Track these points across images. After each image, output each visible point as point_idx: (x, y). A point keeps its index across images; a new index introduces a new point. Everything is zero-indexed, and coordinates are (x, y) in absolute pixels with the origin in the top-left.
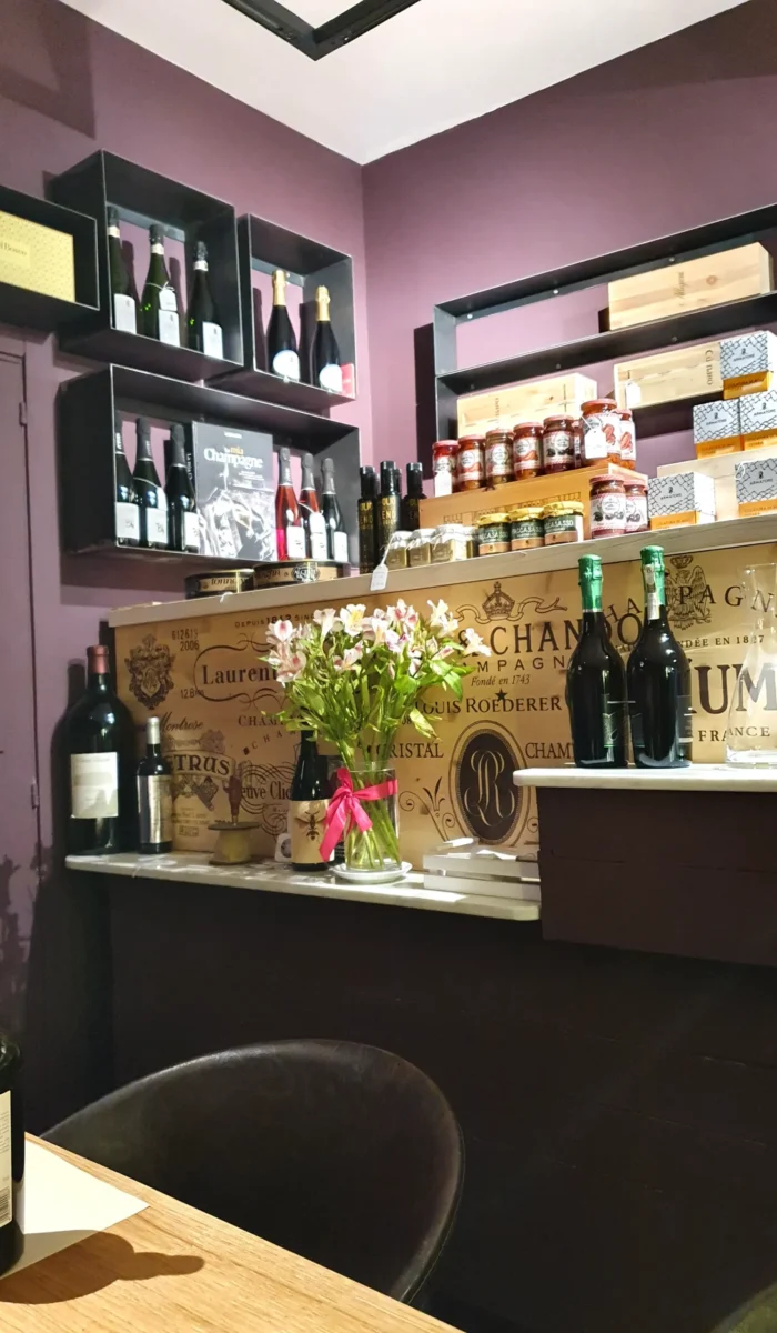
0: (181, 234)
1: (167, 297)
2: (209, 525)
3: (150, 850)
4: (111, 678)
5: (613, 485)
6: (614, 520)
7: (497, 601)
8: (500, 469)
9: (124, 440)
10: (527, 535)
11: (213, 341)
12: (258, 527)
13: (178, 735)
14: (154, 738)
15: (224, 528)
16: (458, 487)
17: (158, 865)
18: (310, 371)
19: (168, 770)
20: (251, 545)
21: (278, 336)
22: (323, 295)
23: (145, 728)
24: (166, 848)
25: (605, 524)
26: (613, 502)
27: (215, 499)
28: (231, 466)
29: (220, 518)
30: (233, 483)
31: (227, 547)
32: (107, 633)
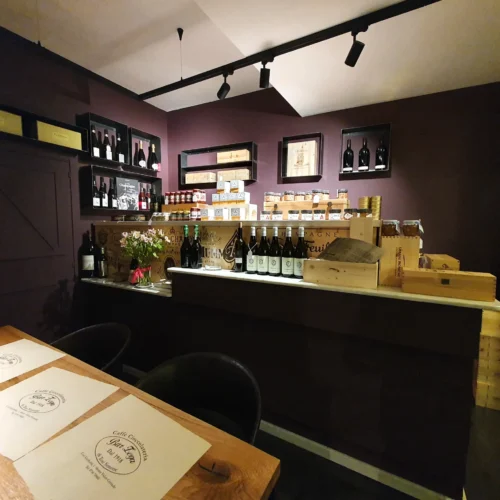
0: (115, 130)
1: (109, 148)
2: (120, 202)
3: (101, 277)
4: (93, 237)
5: (195, 209)
6: (194, 217)
7: (172, 231)
8: (178, 201)
9: (97, 182)
10: (180, 217)
11: (122, 158)
12: (134, 201)
13: (109, 252)
14: (103, 252)
15: (124, 202)
16: (170, 203)
17: (103, 282)
18: (149, 164)
19: (106, 259)
20: (131, 206)
21: (140, 155)
22: (153, 146)
23: (100, 250)
24: (105, 277)
25: (192, 217)
26: (195, 213)
27: (122, 195)
28: (127, 187)
29: (124, 200)
30: (127, 191)
31: (124, 207)
32: (93, 227)
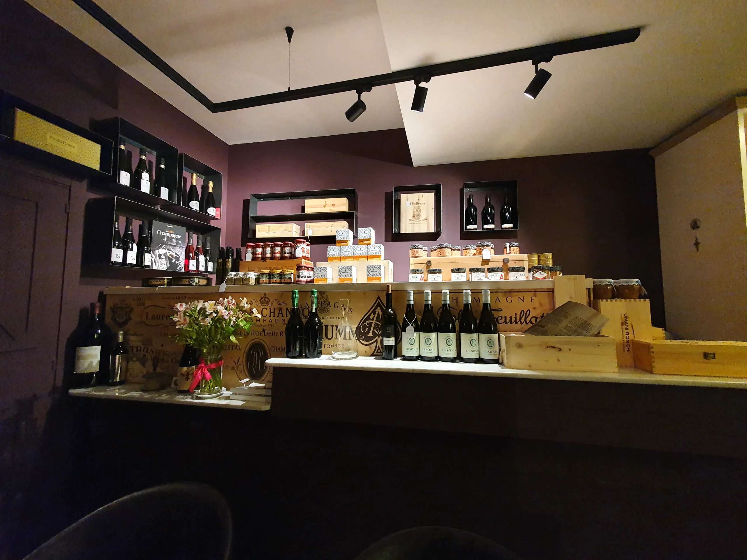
0: (155, 153)
1: (145, 176)
2: (156, 257)
3: (114, 384)
4: (102, 316)
5: (304, 267)
6: (303, 278)
7: (264, 299)
8: (268, 255)
9: (120, 225)
10: (276, 279)
11: (164, 194)
12: (177, 259)
13: (132, 338)
14: (121, 339)
15: (163, 259)
16: (254, 259)
17: (117, 392)
18: (204, 207)
19: (126, 352)
20: (173, 265)
21: (192, 194)
22: (211, 184)
23: (116, 336)
24: (121, 383)
25: (301, 279)
26: (303, 273)
27: (160, 248)
28: (168, 237)
29: (161, 255)
30: (168, 243)
31: (163, 266)
32: (102, 297)
